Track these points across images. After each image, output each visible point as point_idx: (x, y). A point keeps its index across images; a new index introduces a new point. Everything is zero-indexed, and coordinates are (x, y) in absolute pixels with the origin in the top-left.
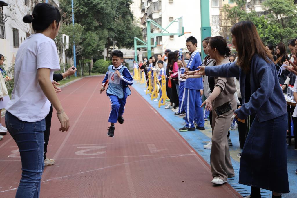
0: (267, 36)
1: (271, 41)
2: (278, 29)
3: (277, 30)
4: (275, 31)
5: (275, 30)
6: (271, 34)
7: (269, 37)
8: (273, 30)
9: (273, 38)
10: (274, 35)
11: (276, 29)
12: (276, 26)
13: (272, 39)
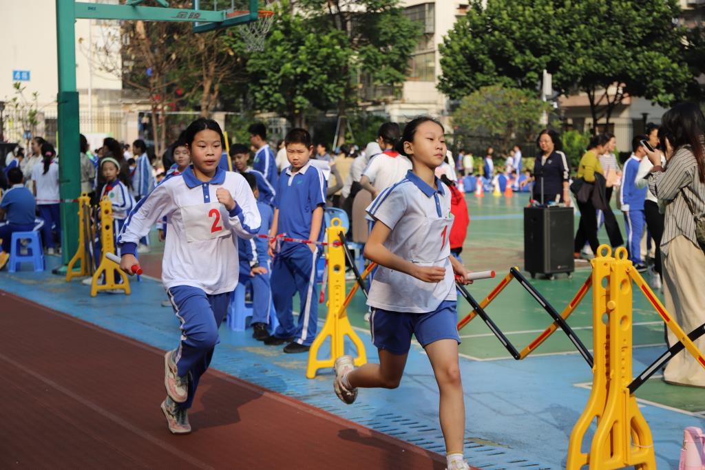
0: (305, 70)
1: (316, 88)
2: (338, 47)
3: (336, 52)
4: (328, 56)
5: (330, 51)
6: (318, 66)
7: (311, 73)
8: (324, 51)
9: (325, 77)
10: (326, 70)
11: (333, 49)
12: (332, 37)
13: (322, 80)
